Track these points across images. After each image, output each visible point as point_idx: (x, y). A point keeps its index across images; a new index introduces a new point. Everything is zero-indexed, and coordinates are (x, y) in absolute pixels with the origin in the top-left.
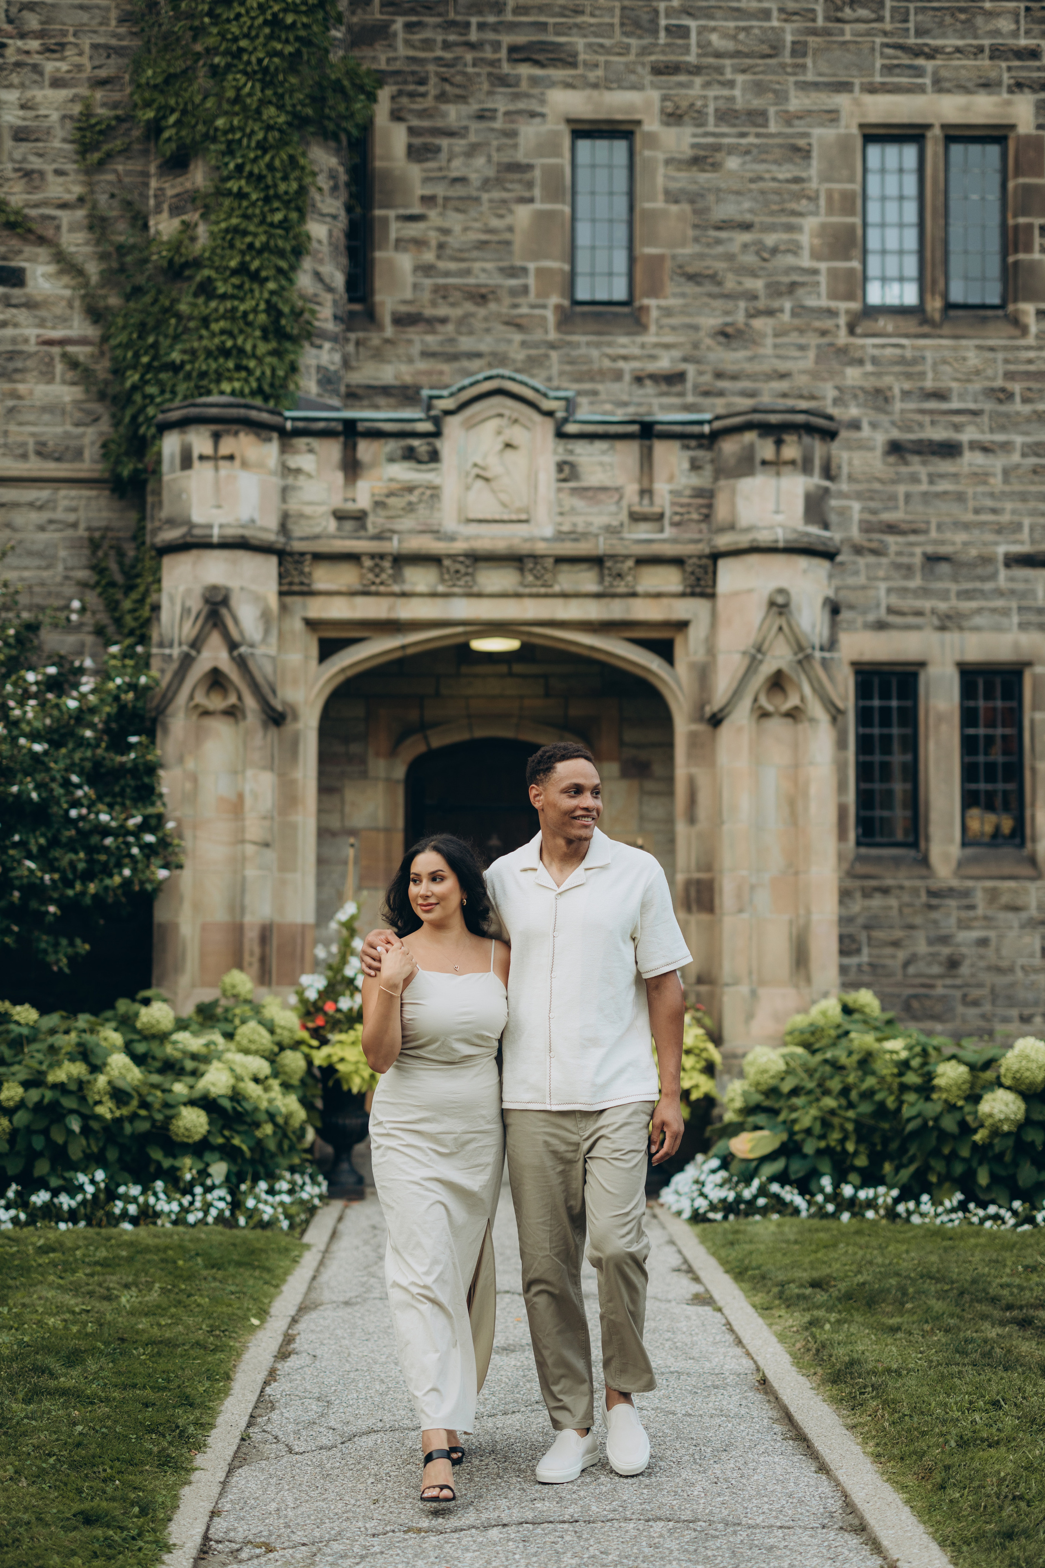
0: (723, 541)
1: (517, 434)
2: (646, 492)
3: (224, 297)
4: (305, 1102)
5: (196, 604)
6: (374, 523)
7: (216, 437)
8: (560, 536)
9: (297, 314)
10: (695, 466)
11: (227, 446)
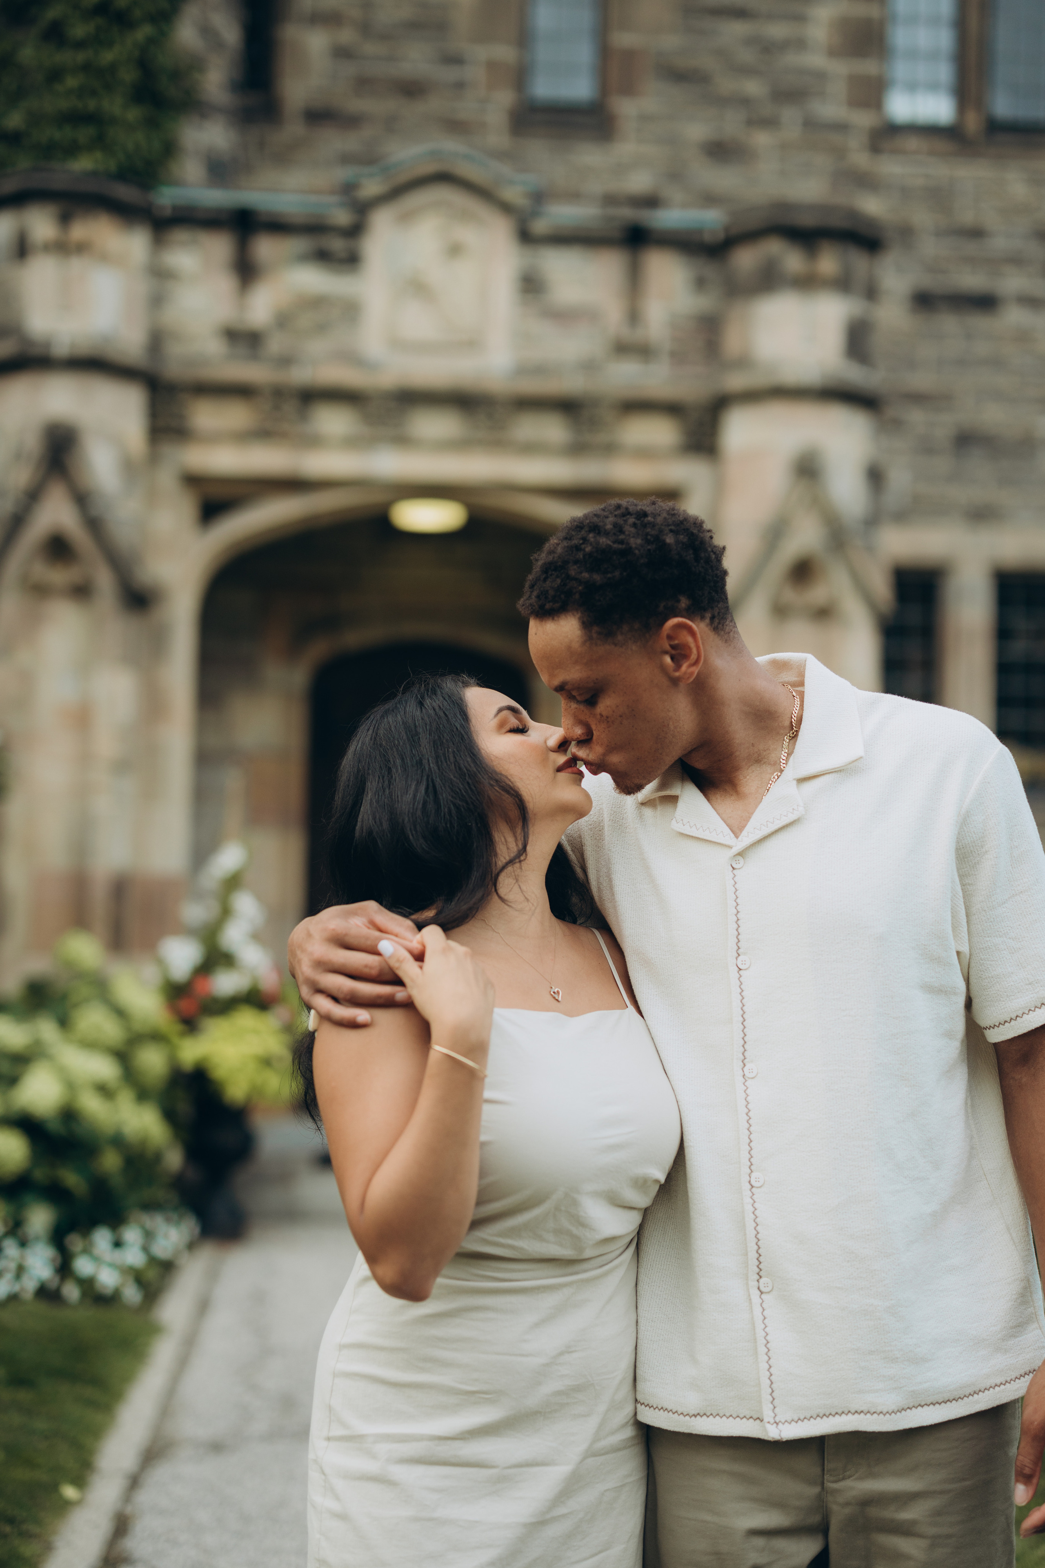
0: (735, 382)
1: (467, 234)
2: (634, 316)
3: (80, 45)
4: (169, 1115)
5: (33, 443)
6: (275, 345)
7: (65, 219)
8: (523, 370)
9: (177, 75)
10: (700, 284)
11: (80, 231)
